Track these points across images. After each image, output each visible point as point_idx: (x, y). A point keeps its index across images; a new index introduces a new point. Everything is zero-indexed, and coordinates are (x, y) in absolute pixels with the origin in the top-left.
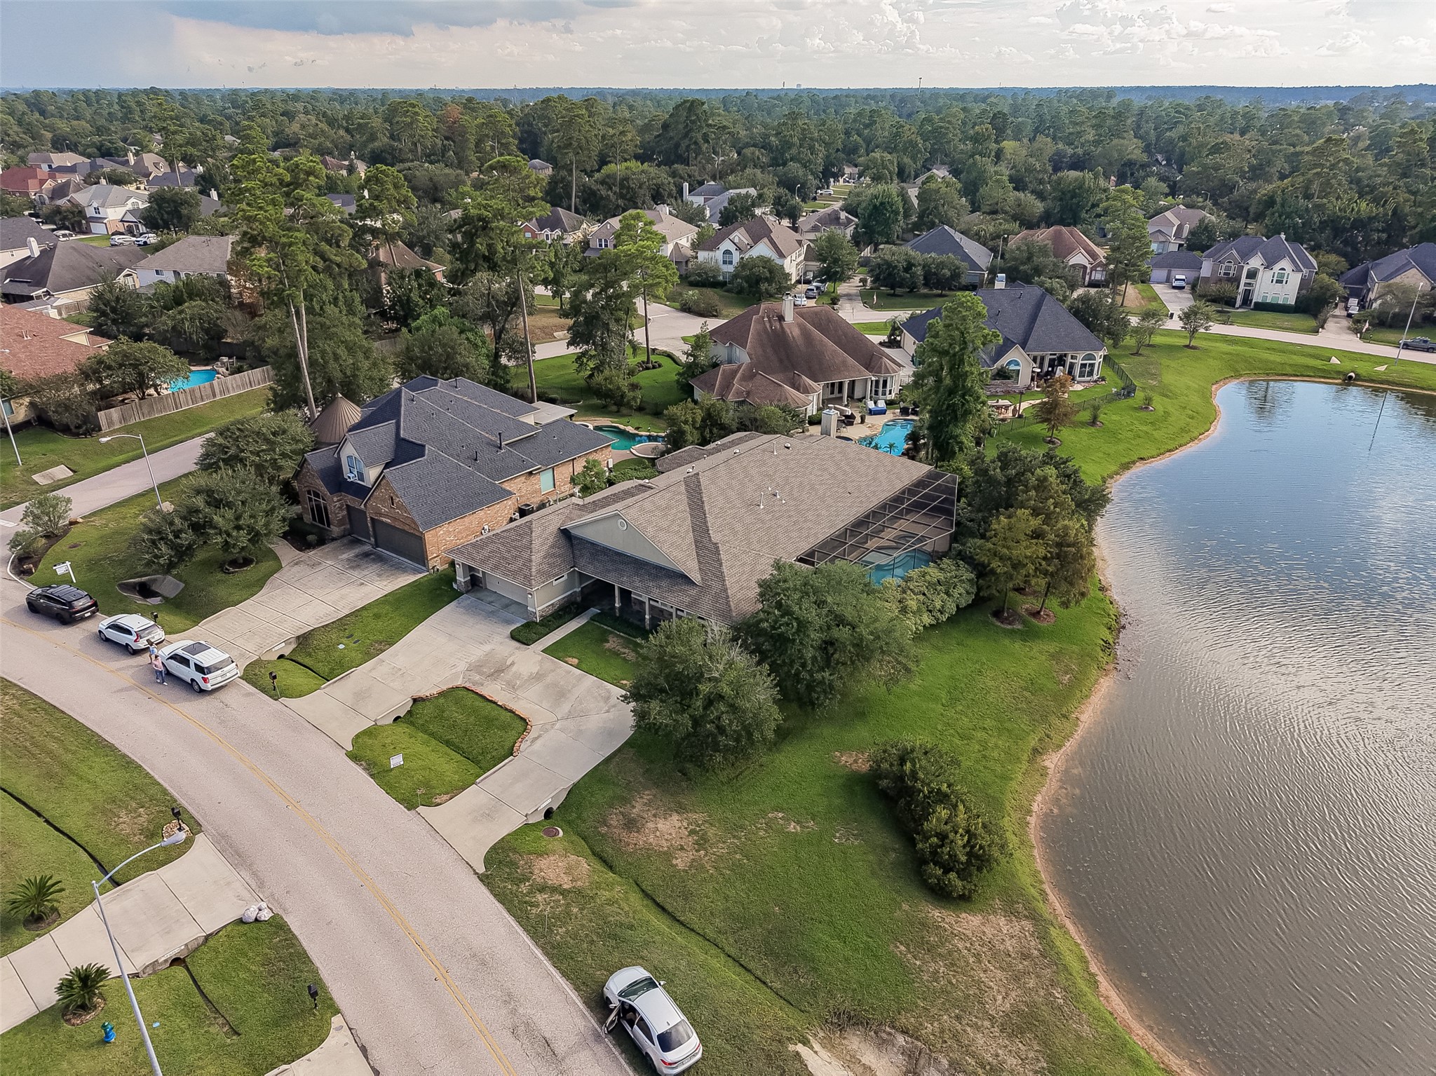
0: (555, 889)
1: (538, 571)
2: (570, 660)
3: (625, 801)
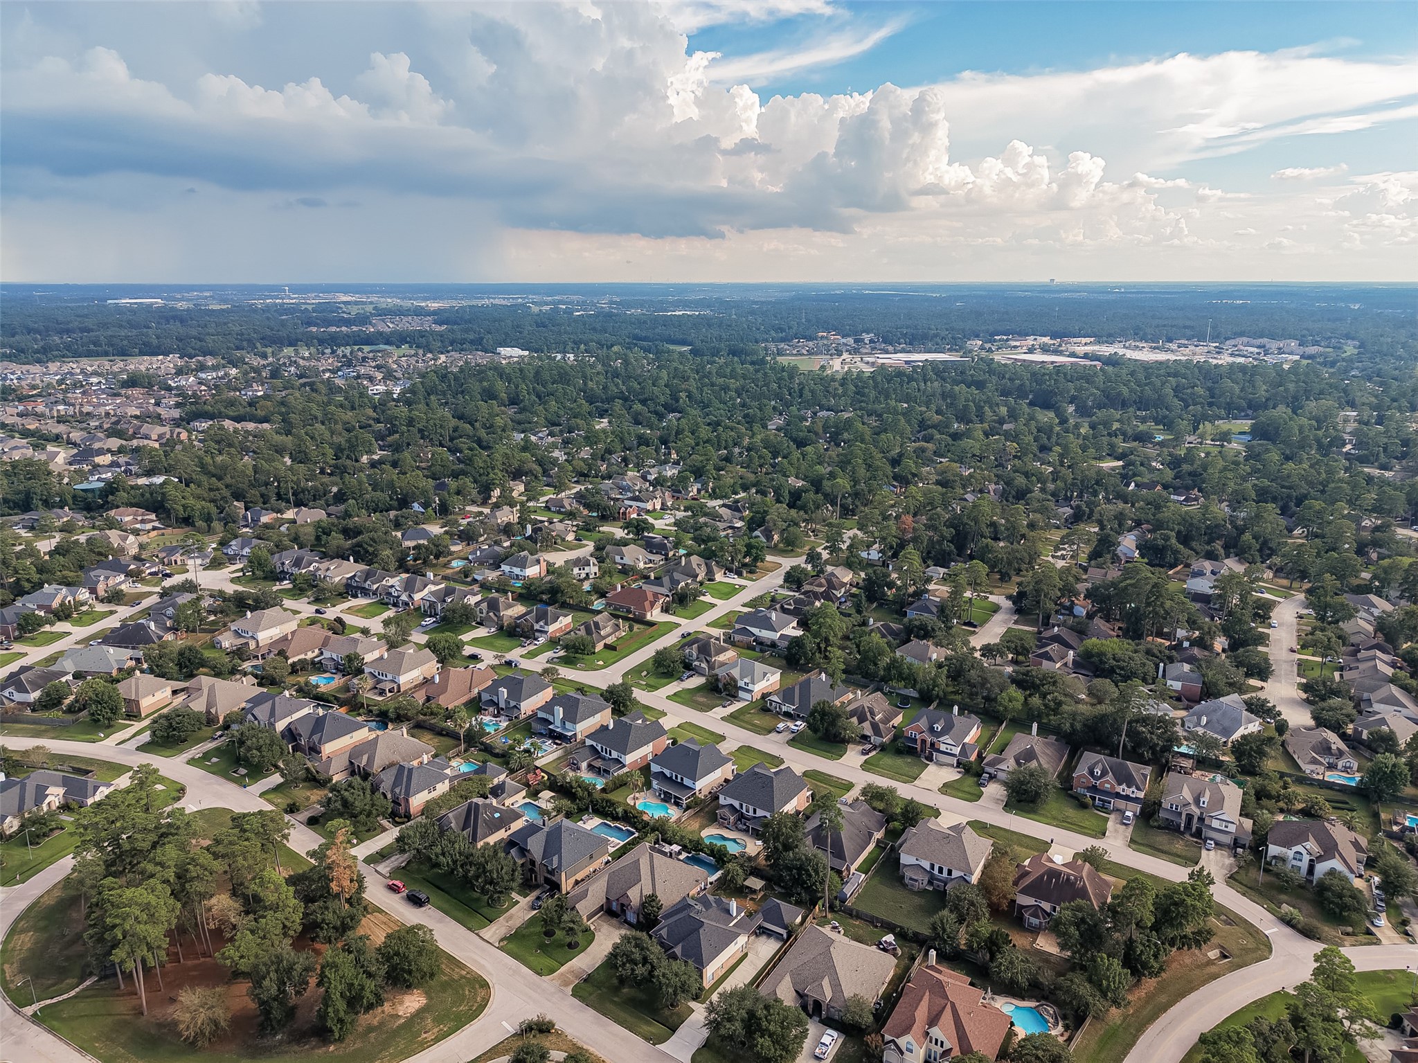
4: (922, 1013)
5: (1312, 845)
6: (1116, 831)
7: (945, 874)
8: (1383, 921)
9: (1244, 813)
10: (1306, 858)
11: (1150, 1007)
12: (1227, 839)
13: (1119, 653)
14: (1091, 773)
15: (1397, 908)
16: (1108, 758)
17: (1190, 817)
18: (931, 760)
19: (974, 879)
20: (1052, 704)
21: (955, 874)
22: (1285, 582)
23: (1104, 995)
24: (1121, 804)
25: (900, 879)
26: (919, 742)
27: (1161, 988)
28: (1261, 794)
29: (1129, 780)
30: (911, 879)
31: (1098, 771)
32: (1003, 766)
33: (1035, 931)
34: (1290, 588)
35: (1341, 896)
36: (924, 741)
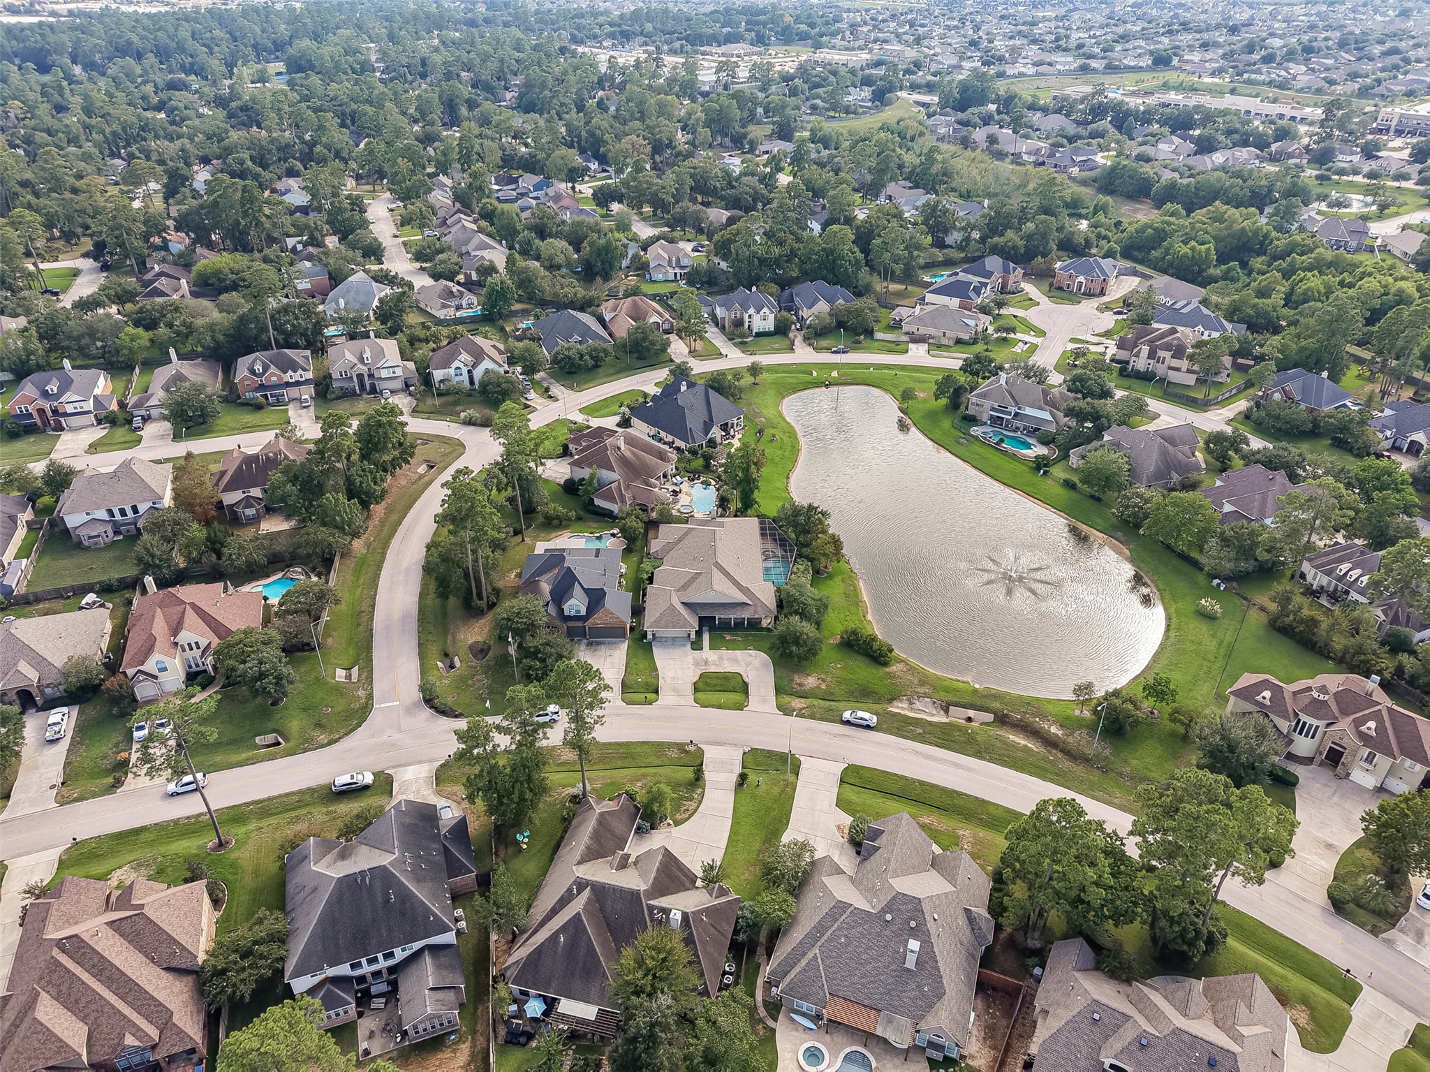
0: (804, 708)
2: (722, 649)
3: (792, 680)
4: (160, 627)
5: (464, 356)
6: (299, 416)
7: (130, 514)
8: (532, 395)
9: (404, 357)
10: (465, 370)
11: (386, 529)
12: (398, 385)
13: (237, 267)
14: (253, 372)
15: (539, 383)
16: (264, 353)
17: (360, 376)
18: (62, 429)
19: (167, 501)
20: (183, 329)
21: (142, 508)
22: (369, 187)
23: (342, 529)
24: (294, 392)
25: (79, 546)
26: (35, 415)
27: (389, 510)
28: (413, 341)
29: (294, 366)
30: (90, 537)
31: (258, 368)
32: (154, 401)
33: (256, 521)
34: (374, 191)
35: (499, 385)
36: (41, 411)
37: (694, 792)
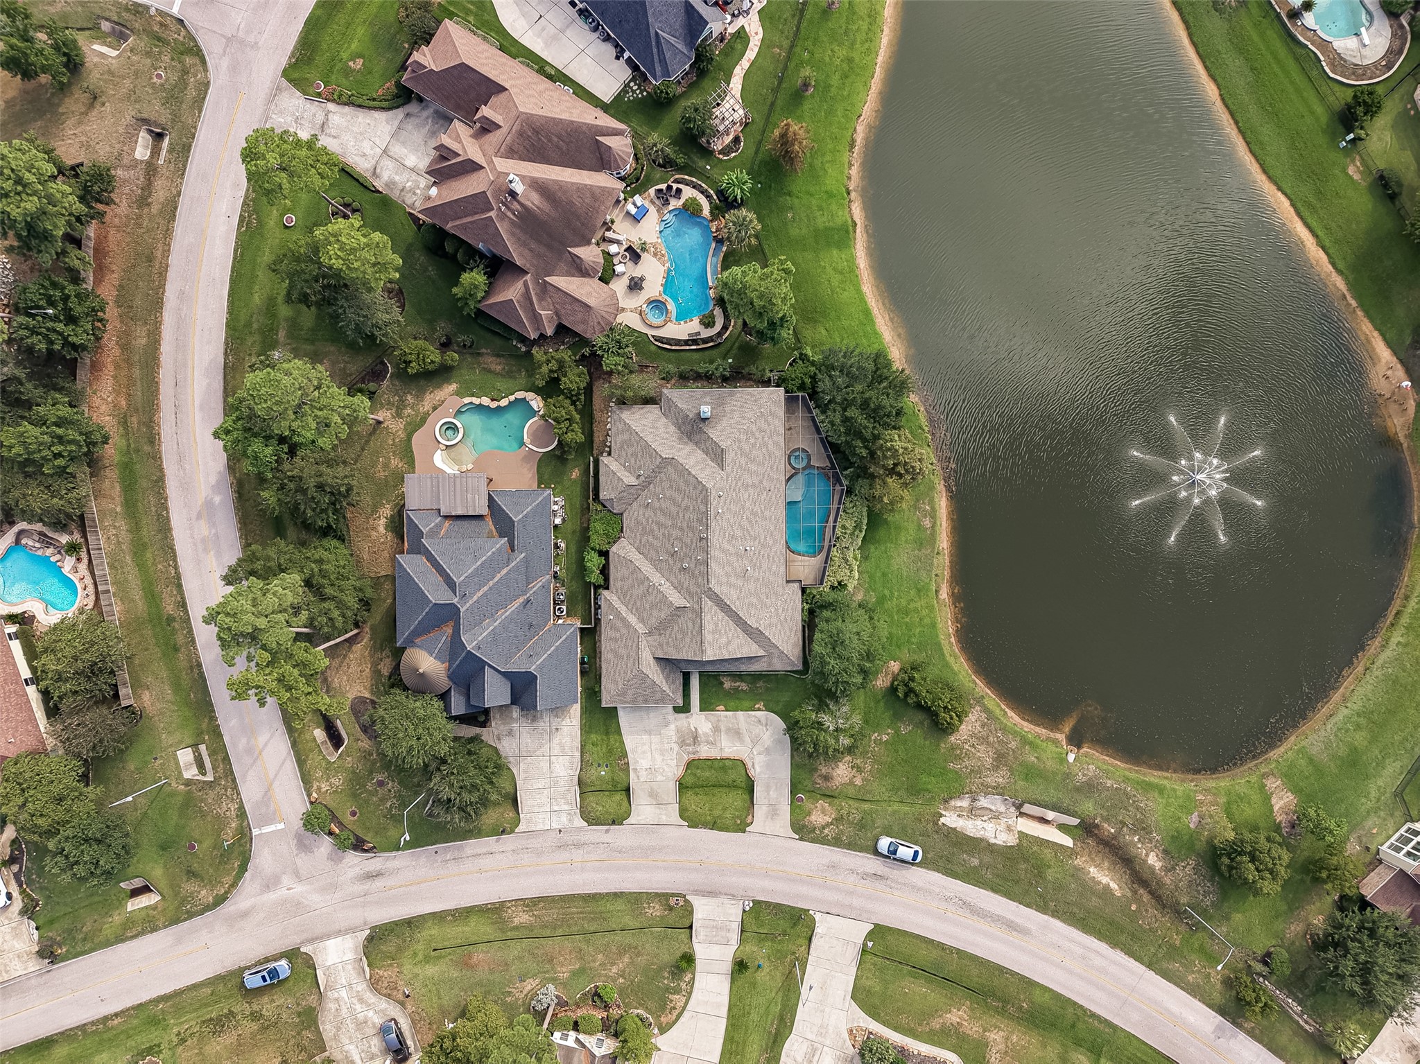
0: (828, 825)
1: (673, 693)
2: (718, 708)
3: (816, 770)
37: (680, 979)
